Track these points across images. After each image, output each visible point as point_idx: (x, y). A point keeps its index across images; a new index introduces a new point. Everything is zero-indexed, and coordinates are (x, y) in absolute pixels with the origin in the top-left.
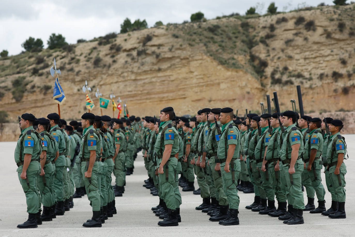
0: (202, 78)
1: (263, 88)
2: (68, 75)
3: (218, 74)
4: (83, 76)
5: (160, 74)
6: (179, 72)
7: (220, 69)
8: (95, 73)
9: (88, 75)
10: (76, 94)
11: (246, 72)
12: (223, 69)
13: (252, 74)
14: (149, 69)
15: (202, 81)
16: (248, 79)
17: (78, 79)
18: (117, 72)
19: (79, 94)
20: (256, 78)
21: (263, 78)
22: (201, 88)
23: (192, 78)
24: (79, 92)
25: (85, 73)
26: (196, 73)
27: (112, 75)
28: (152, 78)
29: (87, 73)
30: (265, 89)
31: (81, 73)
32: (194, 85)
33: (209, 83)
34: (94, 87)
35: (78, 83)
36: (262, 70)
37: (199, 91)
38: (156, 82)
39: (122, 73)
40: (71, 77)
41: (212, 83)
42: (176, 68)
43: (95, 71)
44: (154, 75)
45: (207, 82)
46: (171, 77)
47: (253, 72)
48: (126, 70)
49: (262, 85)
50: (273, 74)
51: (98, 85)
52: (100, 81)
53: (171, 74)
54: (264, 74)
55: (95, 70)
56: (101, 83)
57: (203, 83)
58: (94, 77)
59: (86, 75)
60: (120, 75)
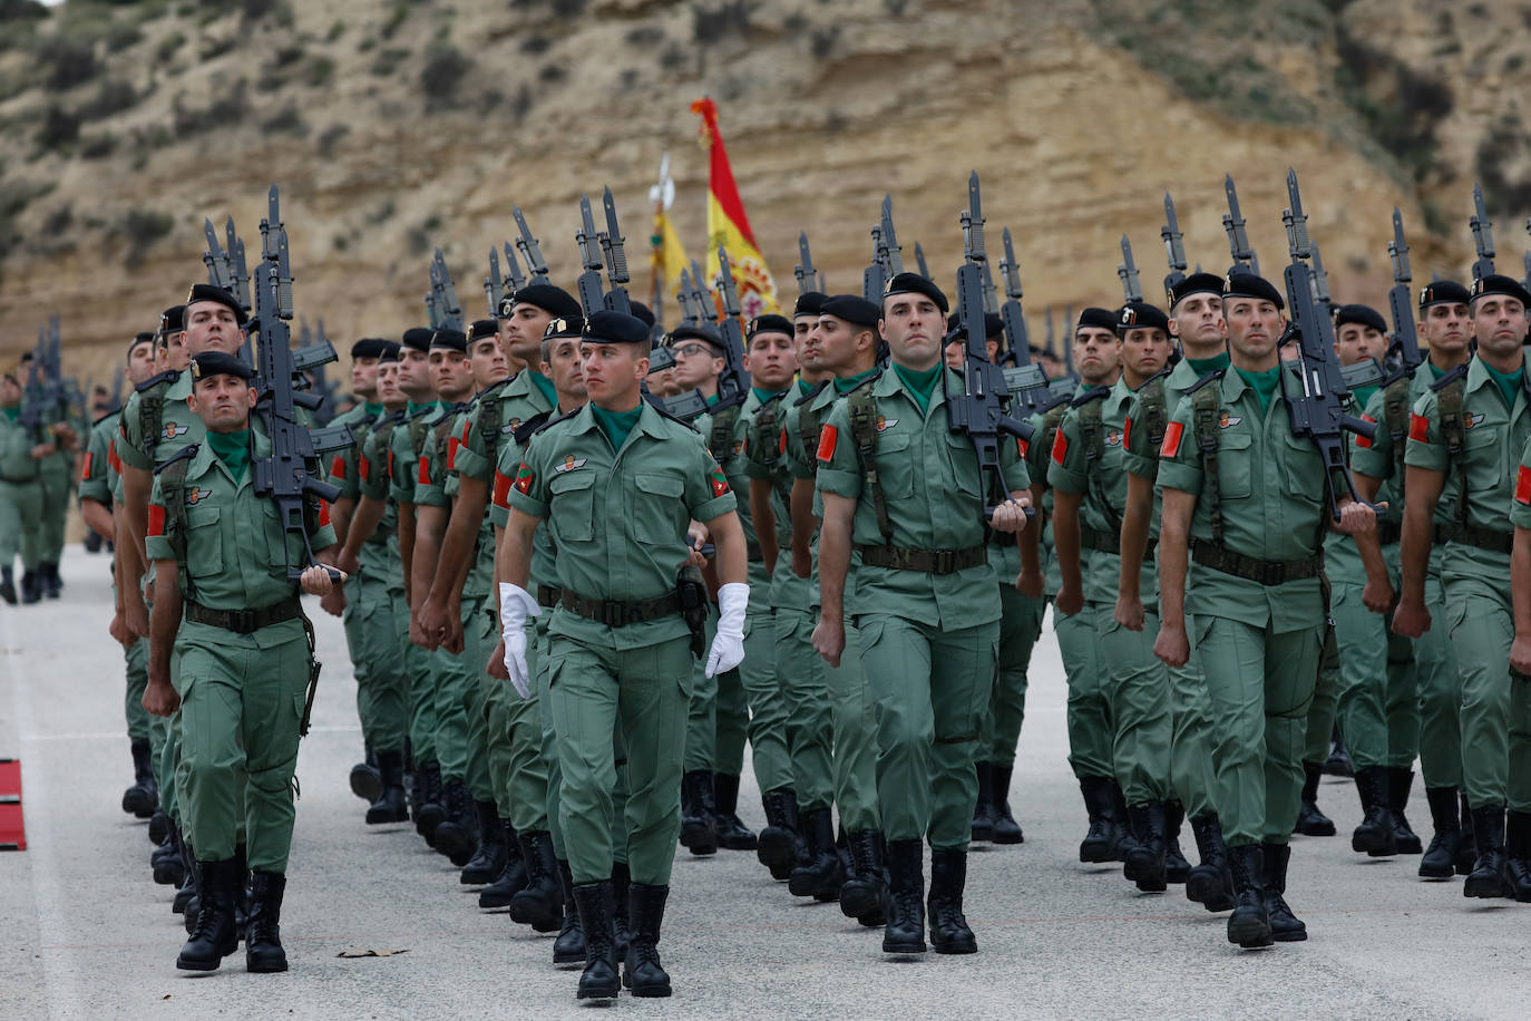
0: (1082, 178)
1: (1437, 238)
2: (269, 154)
3: (1172, 153)
4: (362, 157)
5: (838, 153)
6: (948, 137)
7: (1185, 126)
8: (435, 142)
9: (392, 152)
10: (324, 266)
11: (1334, 146)
12: (1198, 126)
13: (1369, 156)
14: (772, 122)
15: (1082, 194)
16: (1348, 187)
17: (331, 175)
18: (575, 139)
19: (345, 267)
20: (1397, 180)
21: (1433, 178)
22: (1080, 238)
23: (1022, 174)
24: (344, 257)
25: (372, 142)
26: (1045, 149)
27: (542, 154)
28: (788, 174)
29: (387, 142)
30: (1450, 245)
31: (346, 140)
32: (1037, 219)
33: (1123, 205)
34: (433, 223)
35: (332, 201)
36: (1418, 130)
37: (1066, 251)
38: (818, 196)
39: (607, 142)
40: (285, 165)
41: (1140, 204)
42: (932, 114)
43: (437, 133)
44: (802, 157)
45: (1115, 197)
46: (904, 168)
47: (1371, 146)
48: (634, 126)
49: (1431, 220)
50: (1490, 157)
51: (457, 214)
52: (470, 193)
53: (901, 149)
54: (1437, 156)
55: (434, 123)
56: (480, 201)
57: (1089, 204)
58: (429, 169)
59: (378, 155)
60: (593, 157)
